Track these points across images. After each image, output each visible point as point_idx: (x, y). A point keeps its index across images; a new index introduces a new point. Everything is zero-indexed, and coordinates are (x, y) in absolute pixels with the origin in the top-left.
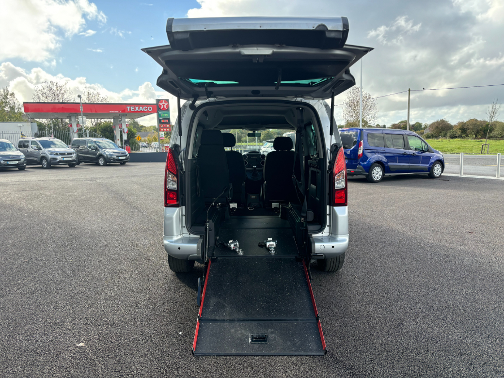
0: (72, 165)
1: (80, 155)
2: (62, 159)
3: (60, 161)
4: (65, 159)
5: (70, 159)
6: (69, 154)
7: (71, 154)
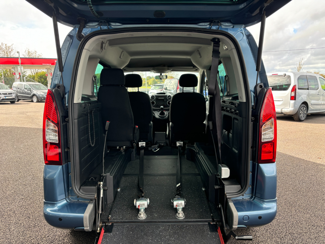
0: (13, 102)
1: (19, 94)
2: (4, 98)
3: (3, 99)
4: (7, 98)
5: (11, 97)
6: (9, 94)
7: (11, 94)
